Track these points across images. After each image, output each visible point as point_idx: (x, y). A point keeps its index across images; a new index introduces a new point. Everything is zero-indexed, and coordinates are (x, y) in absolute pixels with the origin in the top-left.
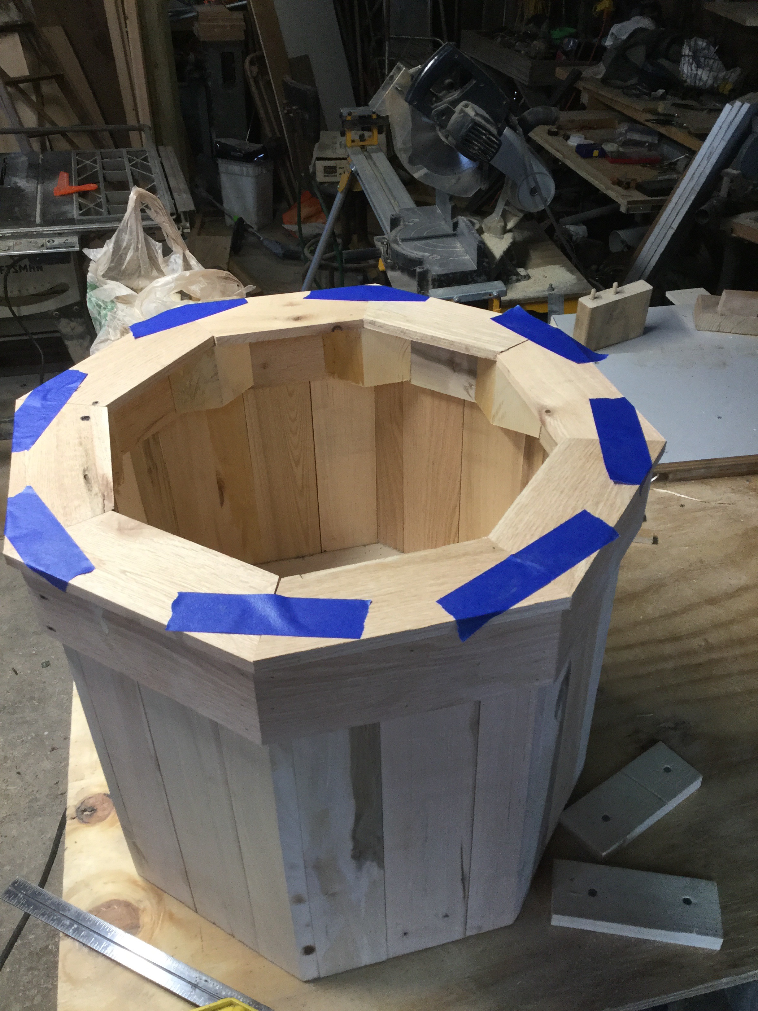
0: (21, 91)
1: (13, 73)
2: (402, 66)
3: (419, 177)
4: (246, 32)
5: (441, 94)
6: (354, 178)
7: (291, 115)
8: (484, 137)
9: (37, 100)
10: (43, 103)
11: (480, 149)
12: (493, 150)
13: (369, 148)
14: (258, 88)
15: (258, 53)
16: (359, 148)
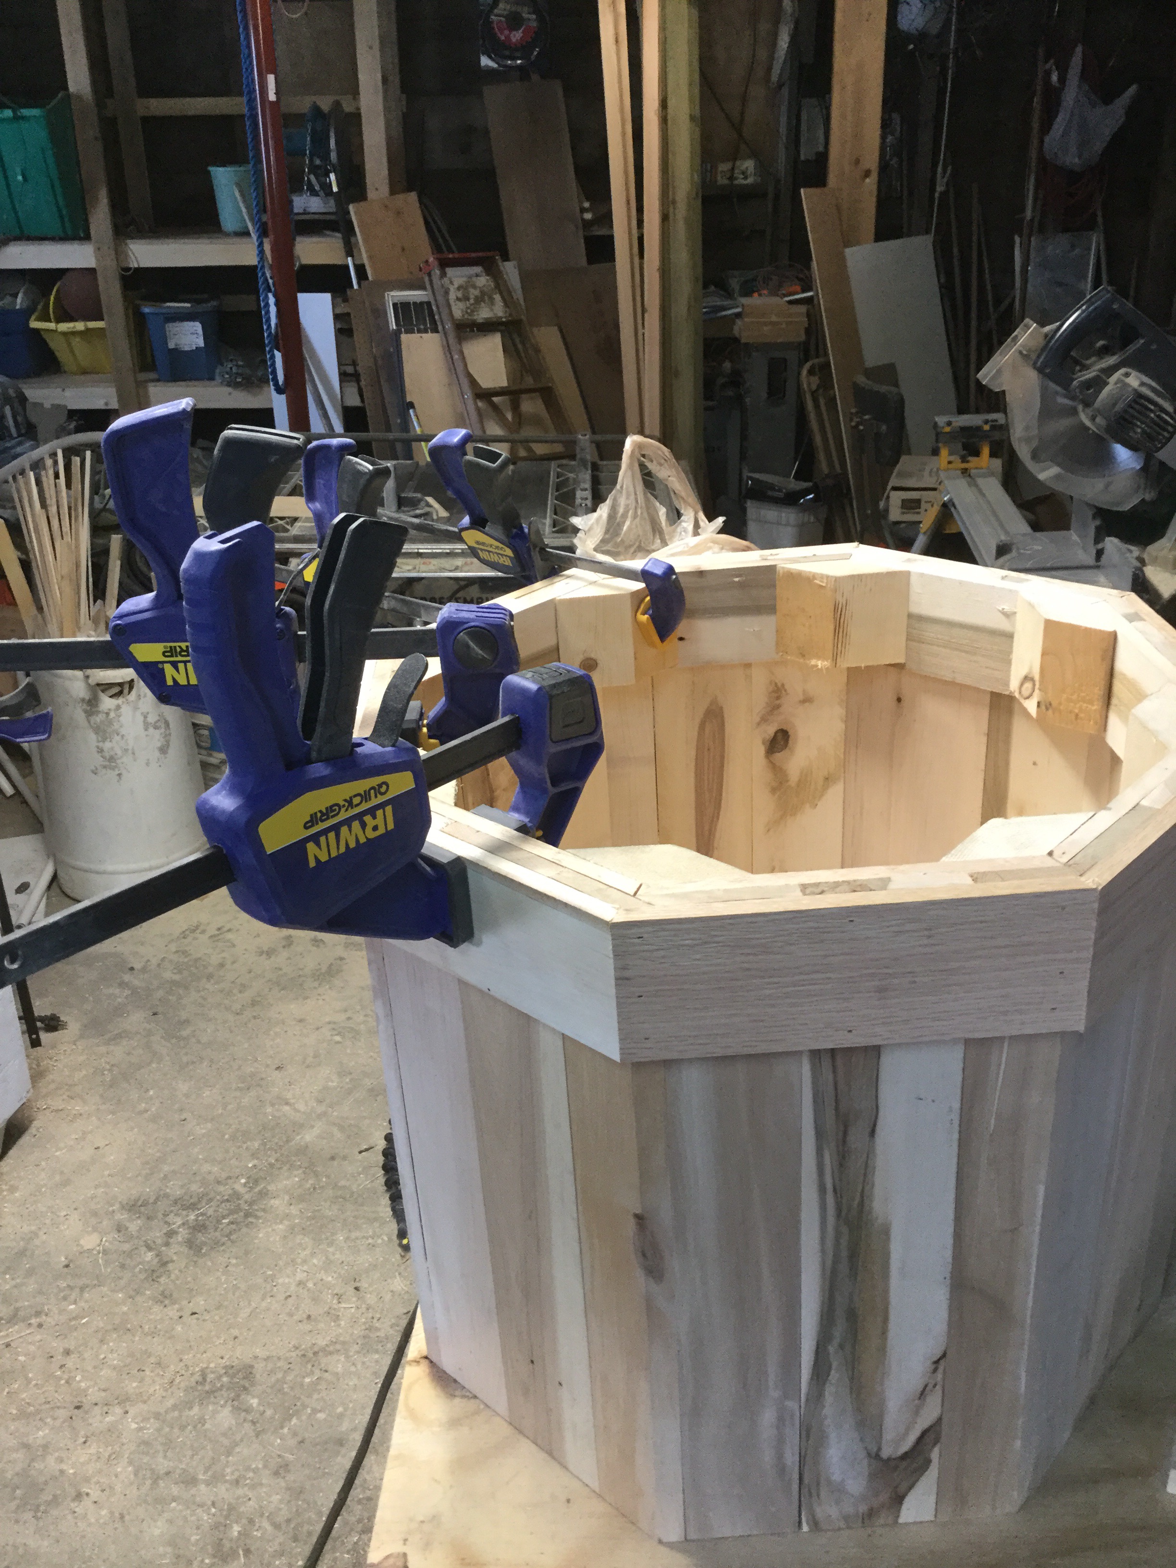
0: (495, 407)
1: (486, 382)
2: (1031, 322)
3: (1046, 480)
4: (808, 331)
5: (1088, 362)
6: (947, 511)
7: (861, 428)
8: (1152, 415)
9: (513, 419)
10: (520, 424)
11: (1143, 430)
12: (1166, 434)
13: (973, 472)
14: (817, 406)
15: (821, 360)
16: (959, 472)
